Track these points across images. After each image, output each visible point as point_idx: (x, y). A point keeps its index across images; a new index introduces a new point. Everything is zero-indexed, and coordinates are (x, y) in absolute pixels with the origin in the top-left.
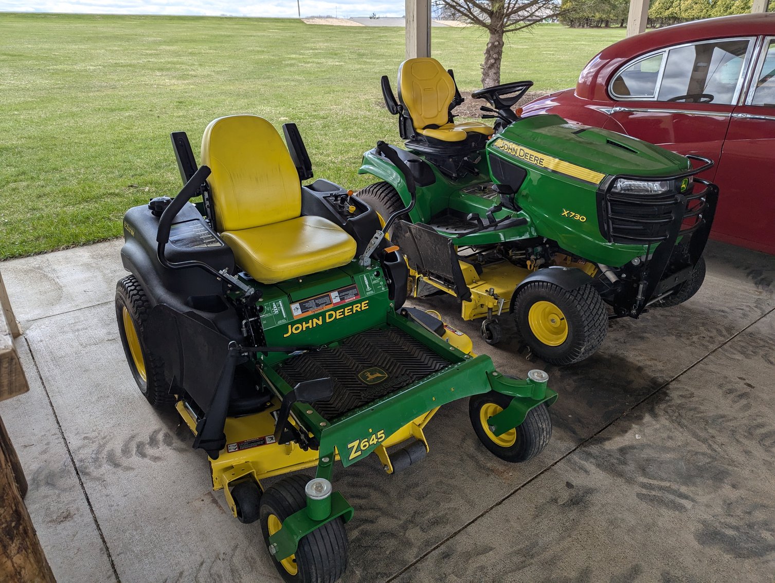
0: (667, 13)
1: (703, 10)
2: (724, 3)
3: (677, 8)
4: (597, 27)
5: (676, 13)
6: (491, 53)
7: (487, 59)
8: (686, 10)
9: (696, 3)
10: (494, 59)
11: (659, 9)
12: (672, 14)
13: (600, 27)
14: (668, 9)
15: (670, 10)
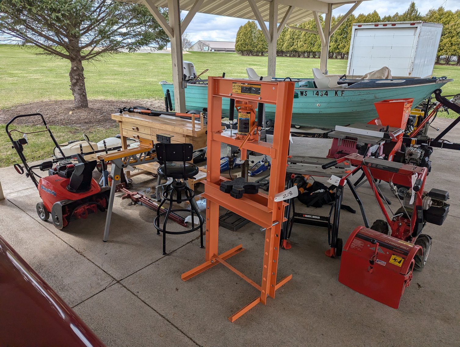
0: (291, 49)
1: (308, 47)
2: (318, 44)
3: (296, 46)
4: (257, 55)
5: (296, 49)
6: (73, 75)
7: (71, 80)
8: (301, 47)
9: (305, 44)
10: (76, 79)
11: (287, 46)
12: (294, 49)
13: (258, 55)
14: (292, 46)
15: (293, 47)
